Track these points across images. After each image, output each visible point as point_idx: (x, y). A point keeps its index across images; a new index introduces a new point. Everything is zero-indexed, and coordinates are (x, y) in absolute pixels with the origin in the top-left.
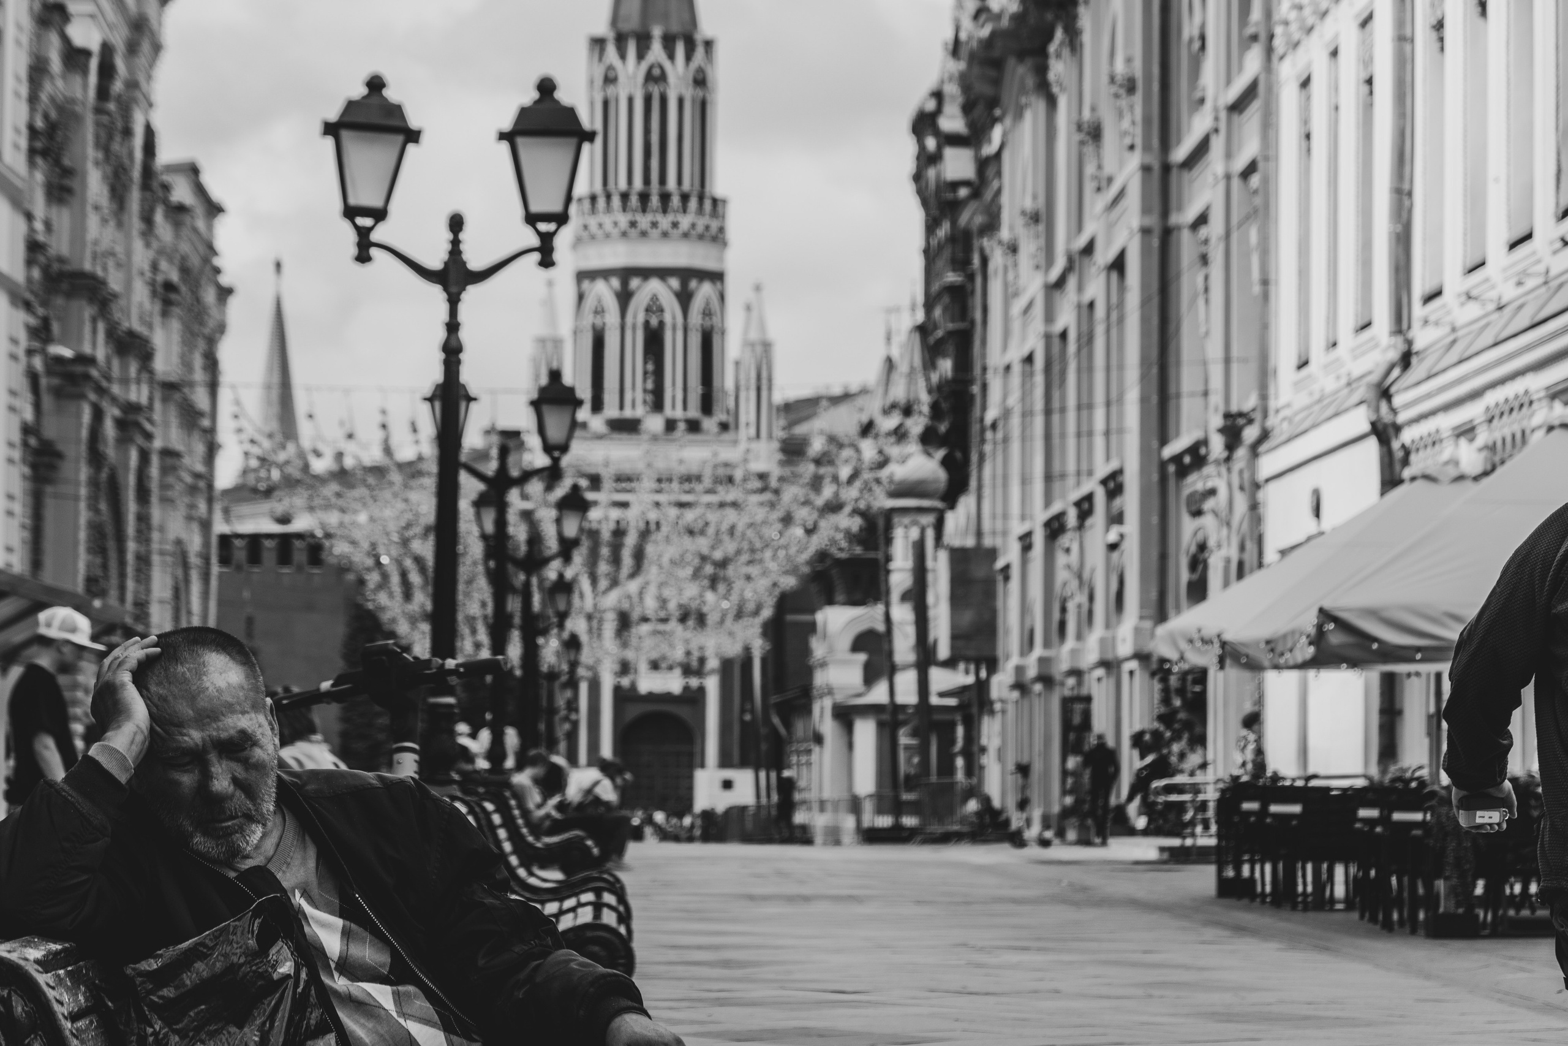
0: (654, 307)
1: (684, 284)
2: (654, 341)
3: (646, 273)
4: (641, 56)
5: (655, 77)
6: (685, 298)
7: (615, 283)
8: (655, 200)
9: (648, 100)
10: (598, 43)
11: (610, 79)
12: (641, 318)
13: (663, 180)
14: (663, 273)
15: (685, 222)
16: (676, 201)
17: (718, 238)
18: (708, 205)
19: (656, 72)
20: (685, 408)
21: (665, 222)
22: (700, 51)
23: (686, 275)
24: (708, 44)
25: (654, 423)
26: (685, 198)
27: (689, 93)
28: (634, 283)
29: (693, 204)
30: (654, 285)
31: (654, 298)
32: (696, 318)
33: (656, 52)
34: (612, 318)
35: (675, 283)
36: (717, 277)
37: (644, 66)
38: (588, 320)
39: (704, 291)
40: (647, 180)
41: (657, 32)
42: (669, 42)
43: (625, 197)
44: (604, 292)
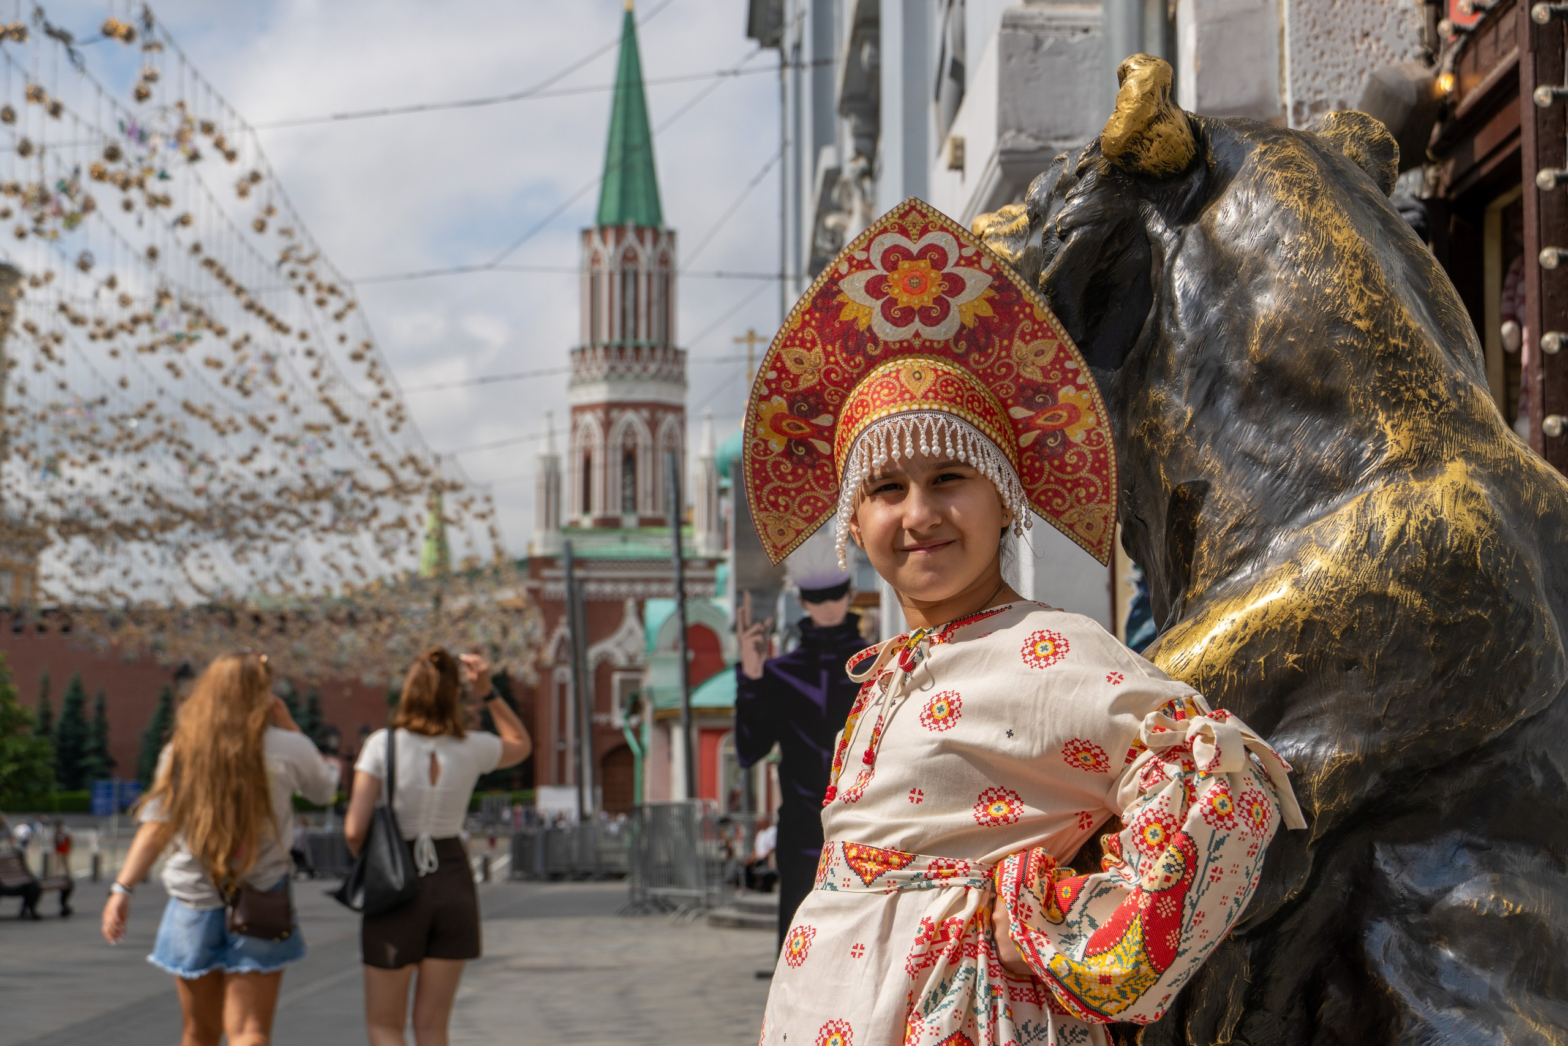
0: (629, 432)
1: (653, 415)
2: (629, 459)
3: (622, 406)
4: (618, 241)
5: (629, 257)
6: (653, 425)
7: (600, 414)
8: (629, 352)
9: (624, 275)
10: (586, 233)
11: (595, 260)
12: (619, 441)
13: (636, 335)
14: (636, 406)
15: (653, 368)
16: (645, 352)
17: (679, 380)
18: (670, 355)
19: (630, 255)
20: (654, 507)
21: (637, 368)
22: (663, 242)
23: (655, 408)
24: (671, 235)
25: (630, 521)
26: (653, 349)
27: (655, 269)
28: (615, 414)
29: (659, 354)
30: (630, 416)
31: (630, 426)
32: (662, 442)
33: (630, 238)
34: (597, 440)
35: (645, 413)
36: (678, 409)
37: (621, 250)
38: (580, 442)
39: (670, 419)
40: (623, 336)
41: (630, 223)
42: (640, 232)
43: (607, 348)
44: (590, 420)
